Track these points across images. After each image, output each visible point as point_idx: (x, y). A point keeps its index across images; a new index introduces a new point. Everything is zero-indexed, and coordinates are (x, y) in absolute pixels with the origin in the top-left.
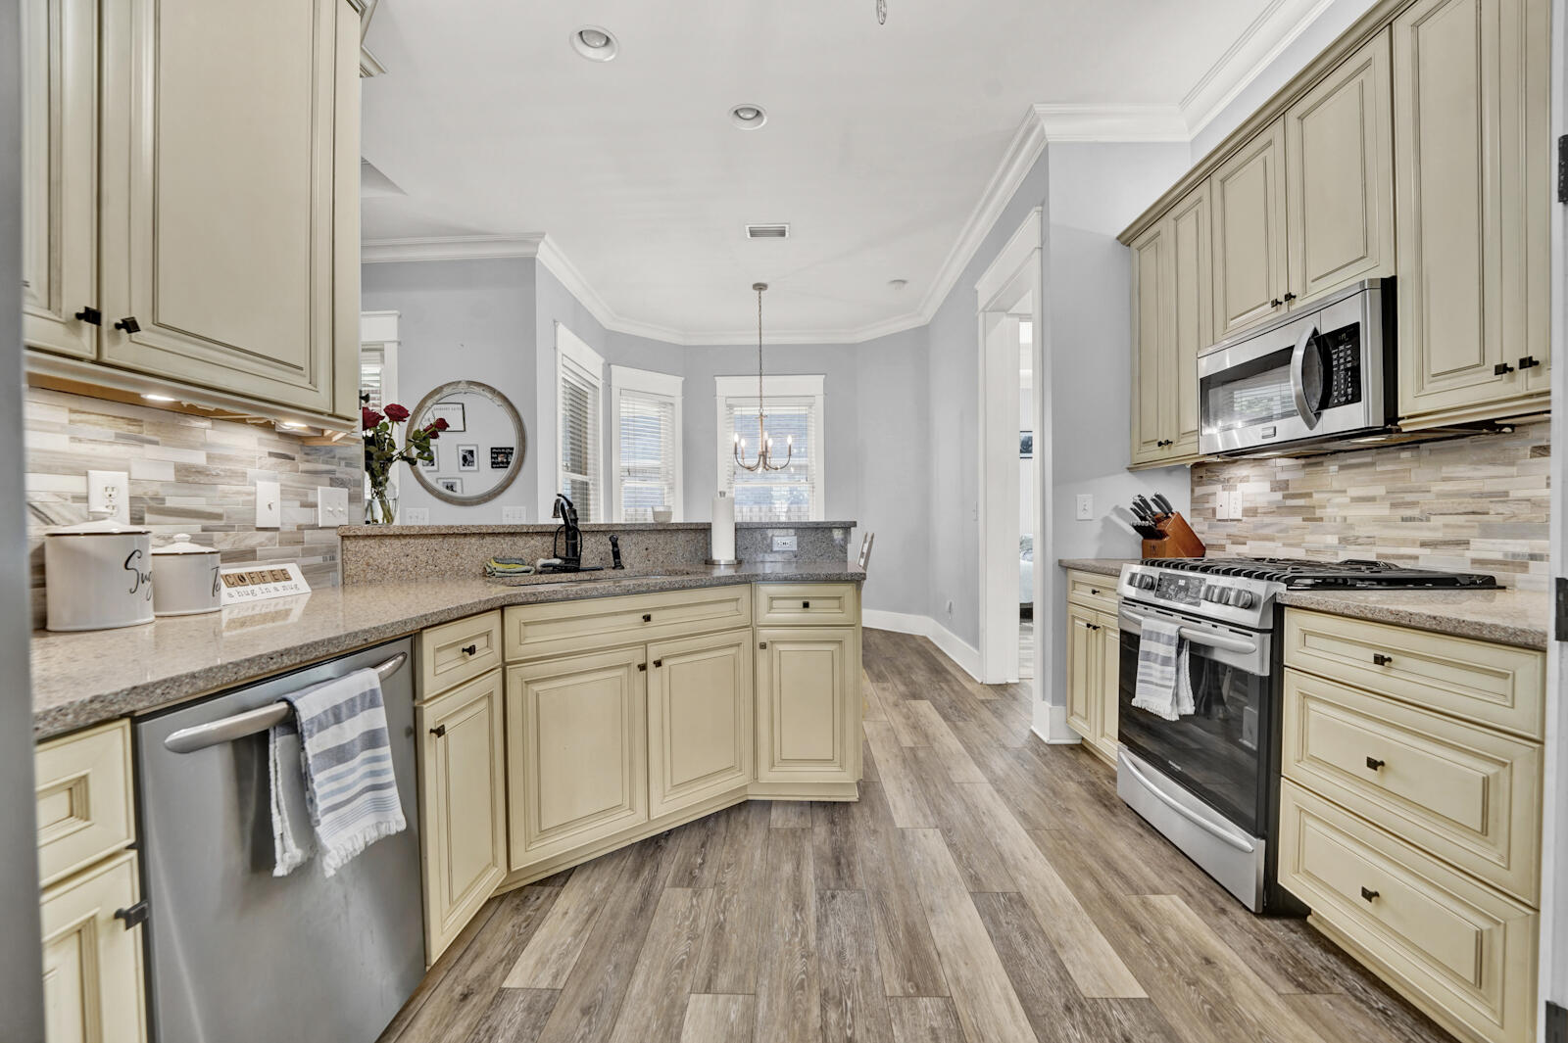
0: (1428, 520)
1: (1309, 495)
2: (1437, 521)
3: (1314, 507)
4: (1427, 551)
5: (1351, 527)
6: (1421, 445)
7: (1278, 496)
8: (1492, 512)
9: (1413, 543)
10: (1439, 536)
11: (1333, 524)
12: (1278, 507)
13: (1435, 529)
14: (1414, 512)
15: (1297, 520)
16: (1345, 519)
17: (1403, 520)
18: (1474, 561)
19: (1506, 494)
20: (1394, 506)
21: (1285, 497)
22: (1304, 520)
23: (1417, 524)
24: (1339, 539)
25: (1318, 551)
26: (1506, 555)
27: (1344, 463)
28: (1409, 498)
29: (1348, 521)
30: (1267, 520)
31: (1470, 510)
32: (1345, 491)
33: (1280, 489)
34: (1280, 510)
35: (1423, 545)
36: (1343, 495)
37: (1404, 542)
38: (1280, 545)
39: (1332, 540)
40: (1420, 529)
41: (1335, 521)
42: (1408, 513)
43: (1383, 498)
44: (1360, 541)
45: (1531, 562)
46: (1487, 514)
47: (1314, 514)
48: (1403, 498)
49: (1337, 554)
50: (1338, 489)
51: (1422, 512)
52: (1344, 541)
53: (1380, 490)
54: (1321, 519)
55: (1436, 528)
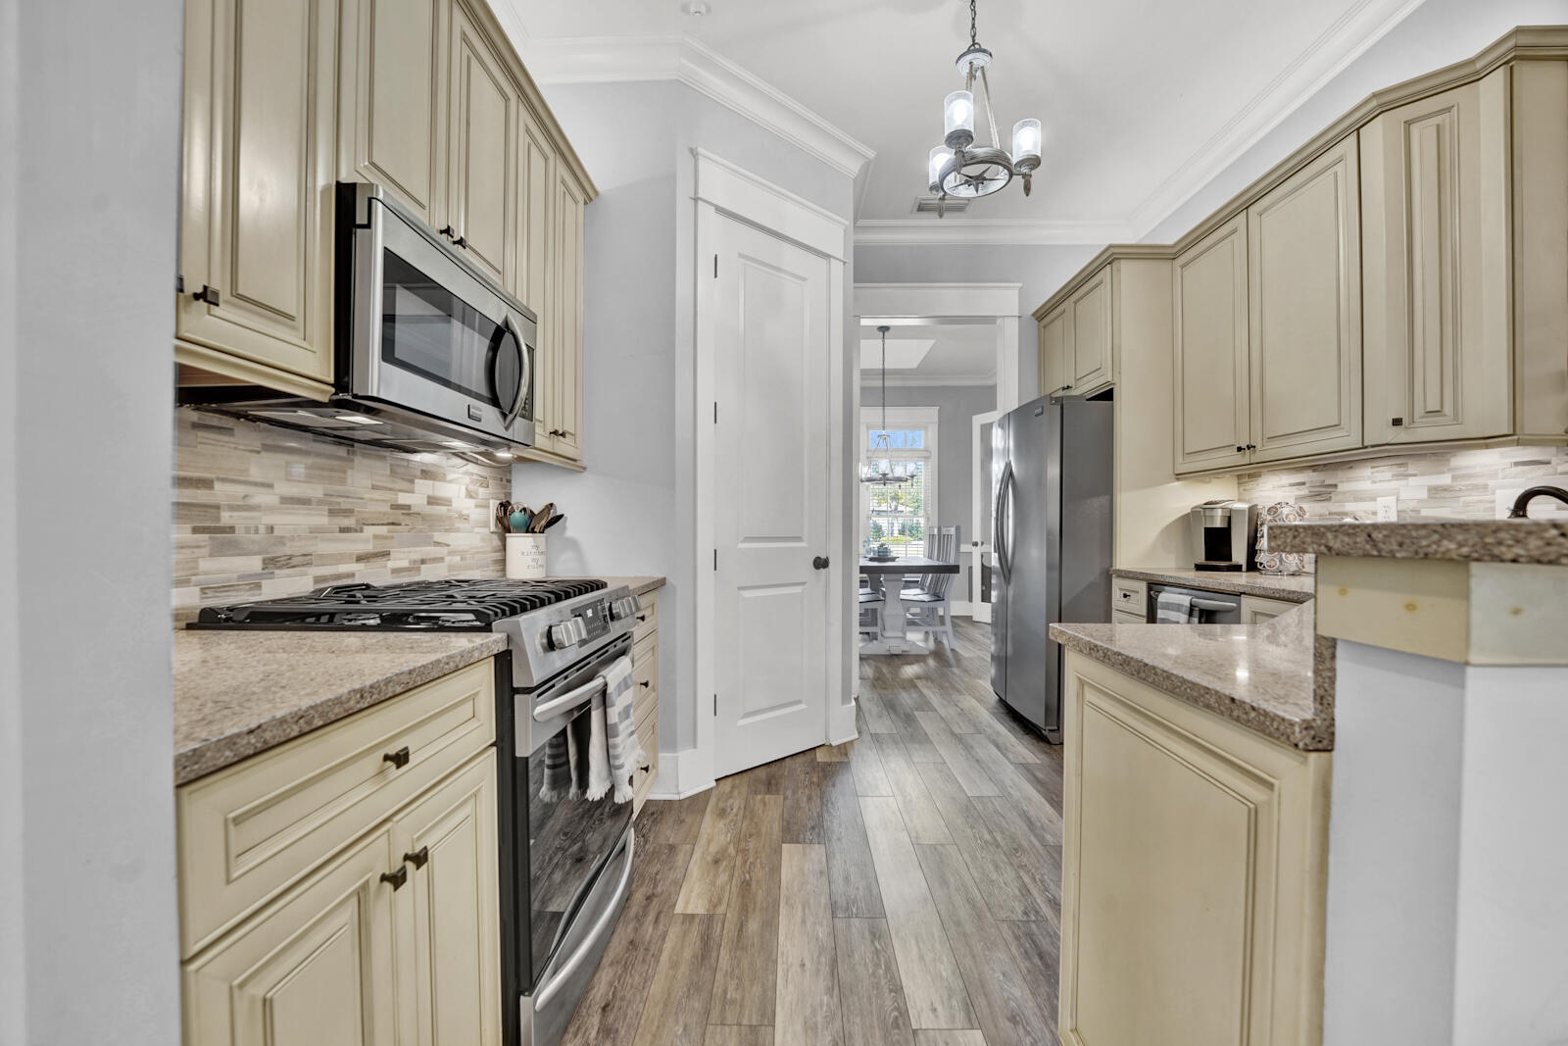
0: (360, 530)
1: (206, 484)
2: (370, 531)
3: (217, 507)
4: (361, 566)
5: (281, 541)
6: (356, 444)
8: (403, 523)
10: (370, 548)
13: (367, 541)
14: (350, 521)
16: (271, 529)
17: (343, 530)
19: (408, 507)
20: (332, 512)
22: (196, 530)
23: (352, 534)
24: (264, 560)
25: (227, 588)
26: (410, 562)
27: (269, 442)
28: (345, 504)
29: (277, 533)
31: (390, 521)
32: (270, 486)
35: (360, 559)
36: (270, 491)
37: (341, 558)
39: (255, 563)
40: (354, 541)
41: (257, 531)
42: (344, 522)
43: (320, 502)
44: (294, 561)
45: (422, 566)
46: (399, 525)
47: (218, 519)
48: (339, 503)
49: (258, 586)
50: (260, 480)
51: (357, 521)
52: (272, 563)
53: (316, 491)
54: (232, 529)
55: (365, 542)
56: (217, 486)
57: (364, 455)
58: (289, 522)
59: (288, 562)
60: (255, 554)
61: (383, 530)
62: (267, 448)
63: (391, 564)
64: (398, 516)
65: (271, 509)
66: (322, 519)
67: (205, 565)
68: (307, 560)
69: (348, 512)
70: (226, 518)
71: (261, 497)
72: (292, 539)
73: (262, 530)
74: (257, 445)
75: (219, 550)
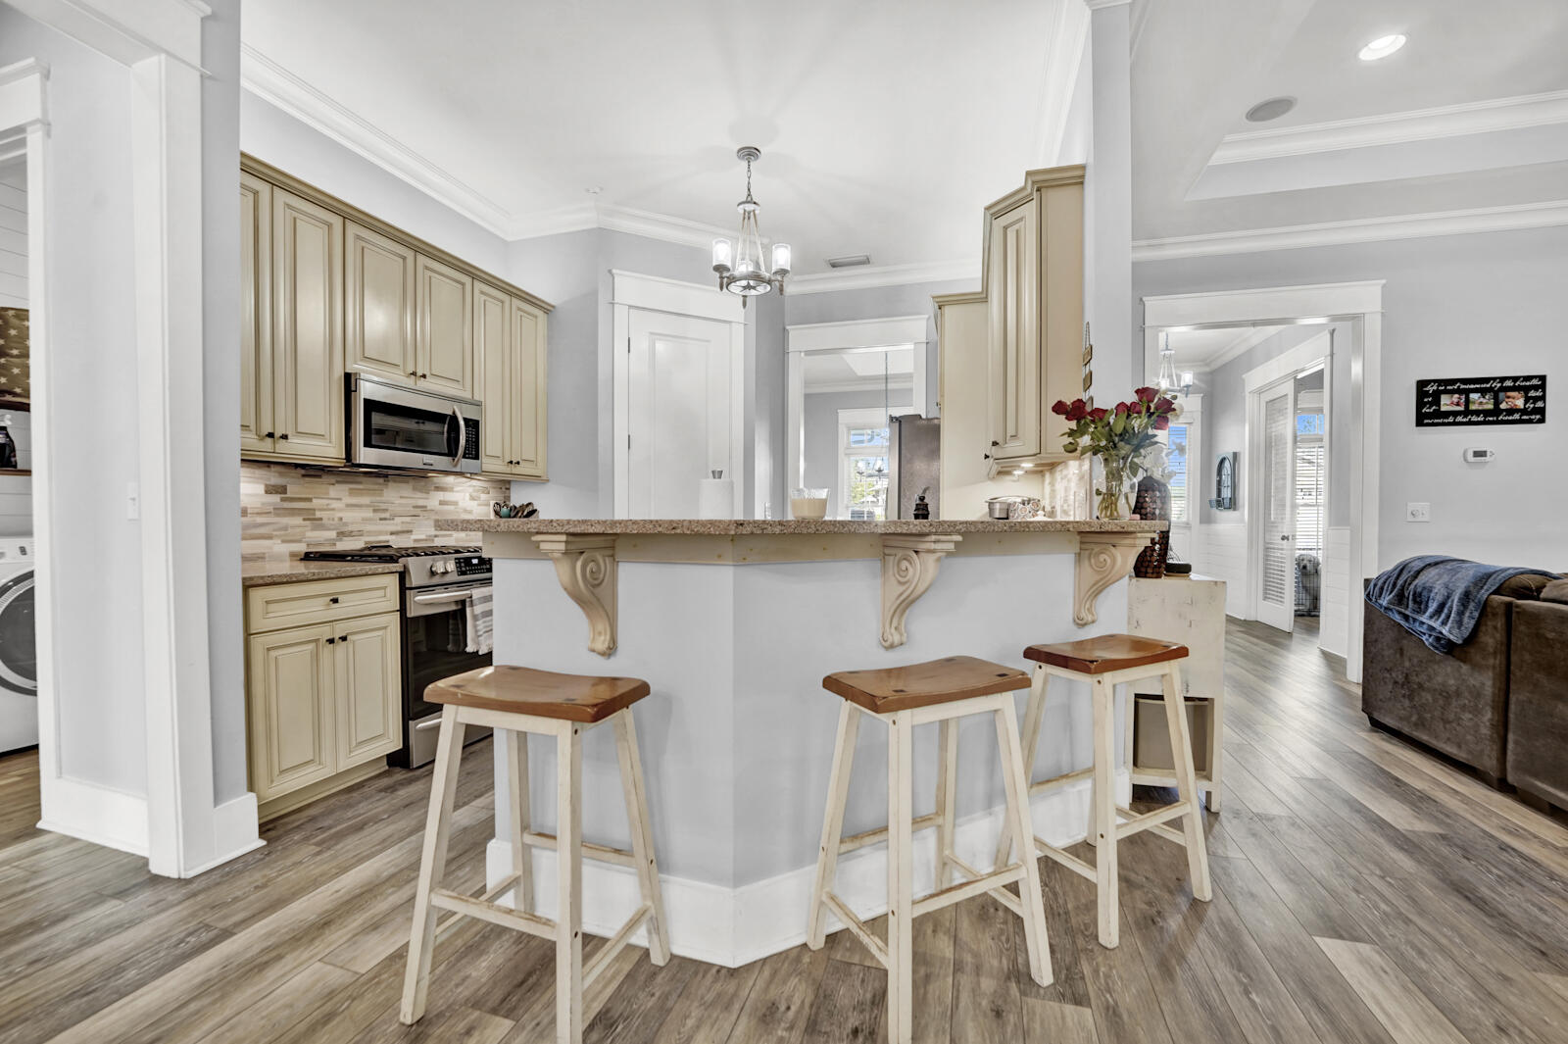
0: (393, 519)
1: (309, 500)
2: (398, 520)
3: (314, 510)
4: (393, 537)
5: (346, 524)
7: (276, 498)
9: (386, 533)
10: (399, 528)
11: (331, 522)
12: (274, 509)
14: (387, 515)
15: (298, 520)
16: (341, 519)
17: (381, 519)
18: (416, 541)
19: (426, 507)
20: (375, 511)
21: (282, 500)
22: (304, 520)
23: (388, 522)
28: (383, 506)
29: (344, 521)
30: (260, 520)
32: (340, 499)
33: (277, 493)
34: (278, 511)
35: (392, 534)
37: (380, 533)
38: (279, 542)
39: (333, 534)
40: (389, 525)
41: (333, 520)
42: (383, 515)
43: (367, 506)
44: (353, 534)
47: (314, 514)
48: (379, 506)
49: (335, 544)
51: (391, 515)
52: (341, 535)
54: (321, 519)
55: (397, 524)
56: (314, 501)
57: (395, 481)
58: (350, 516)
59: (350, 534)
60: (333, 530)
61: (408, 519)
62: (338, 482)
63: (413, 537)
64: (418, 511)
65: (341, 510)
66: (370, 514)
67: (309, 534)
68: (360, 533)
69: (386, 510)
70: (318, 514)
71: (335, 504)
72: (352, 524)
73: (336, 519)
74: (333, 481)
75: (314, 529)
